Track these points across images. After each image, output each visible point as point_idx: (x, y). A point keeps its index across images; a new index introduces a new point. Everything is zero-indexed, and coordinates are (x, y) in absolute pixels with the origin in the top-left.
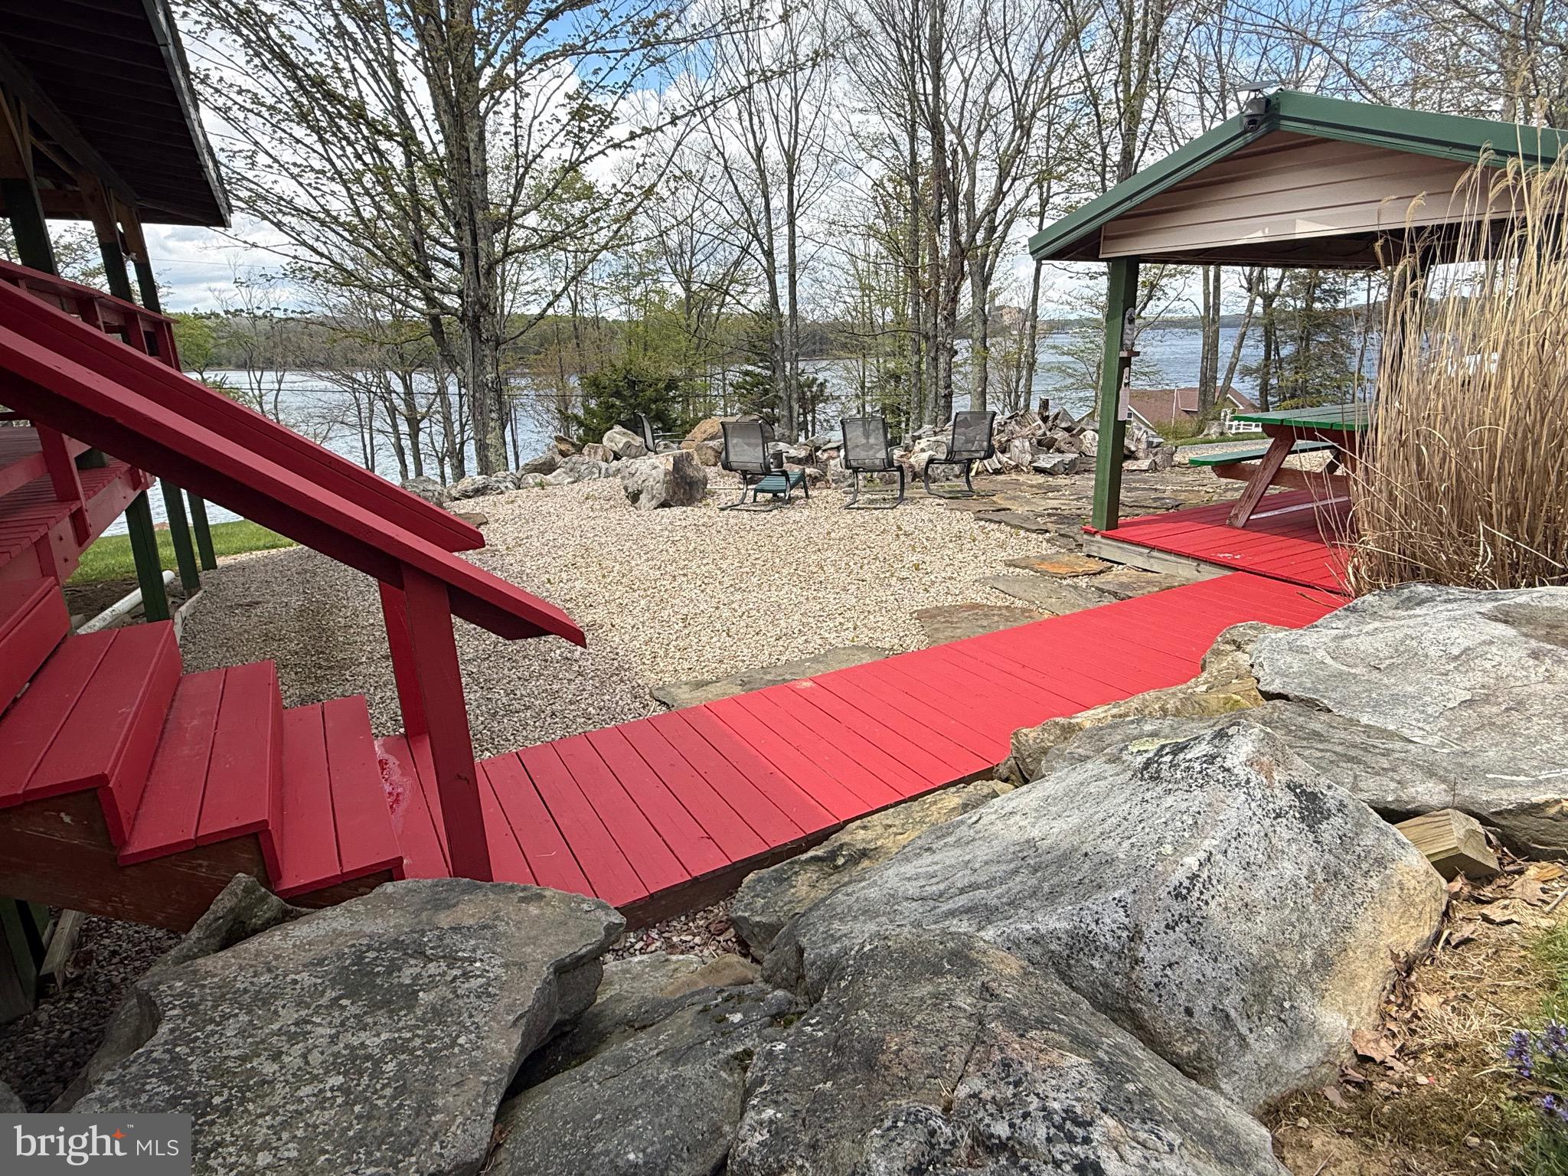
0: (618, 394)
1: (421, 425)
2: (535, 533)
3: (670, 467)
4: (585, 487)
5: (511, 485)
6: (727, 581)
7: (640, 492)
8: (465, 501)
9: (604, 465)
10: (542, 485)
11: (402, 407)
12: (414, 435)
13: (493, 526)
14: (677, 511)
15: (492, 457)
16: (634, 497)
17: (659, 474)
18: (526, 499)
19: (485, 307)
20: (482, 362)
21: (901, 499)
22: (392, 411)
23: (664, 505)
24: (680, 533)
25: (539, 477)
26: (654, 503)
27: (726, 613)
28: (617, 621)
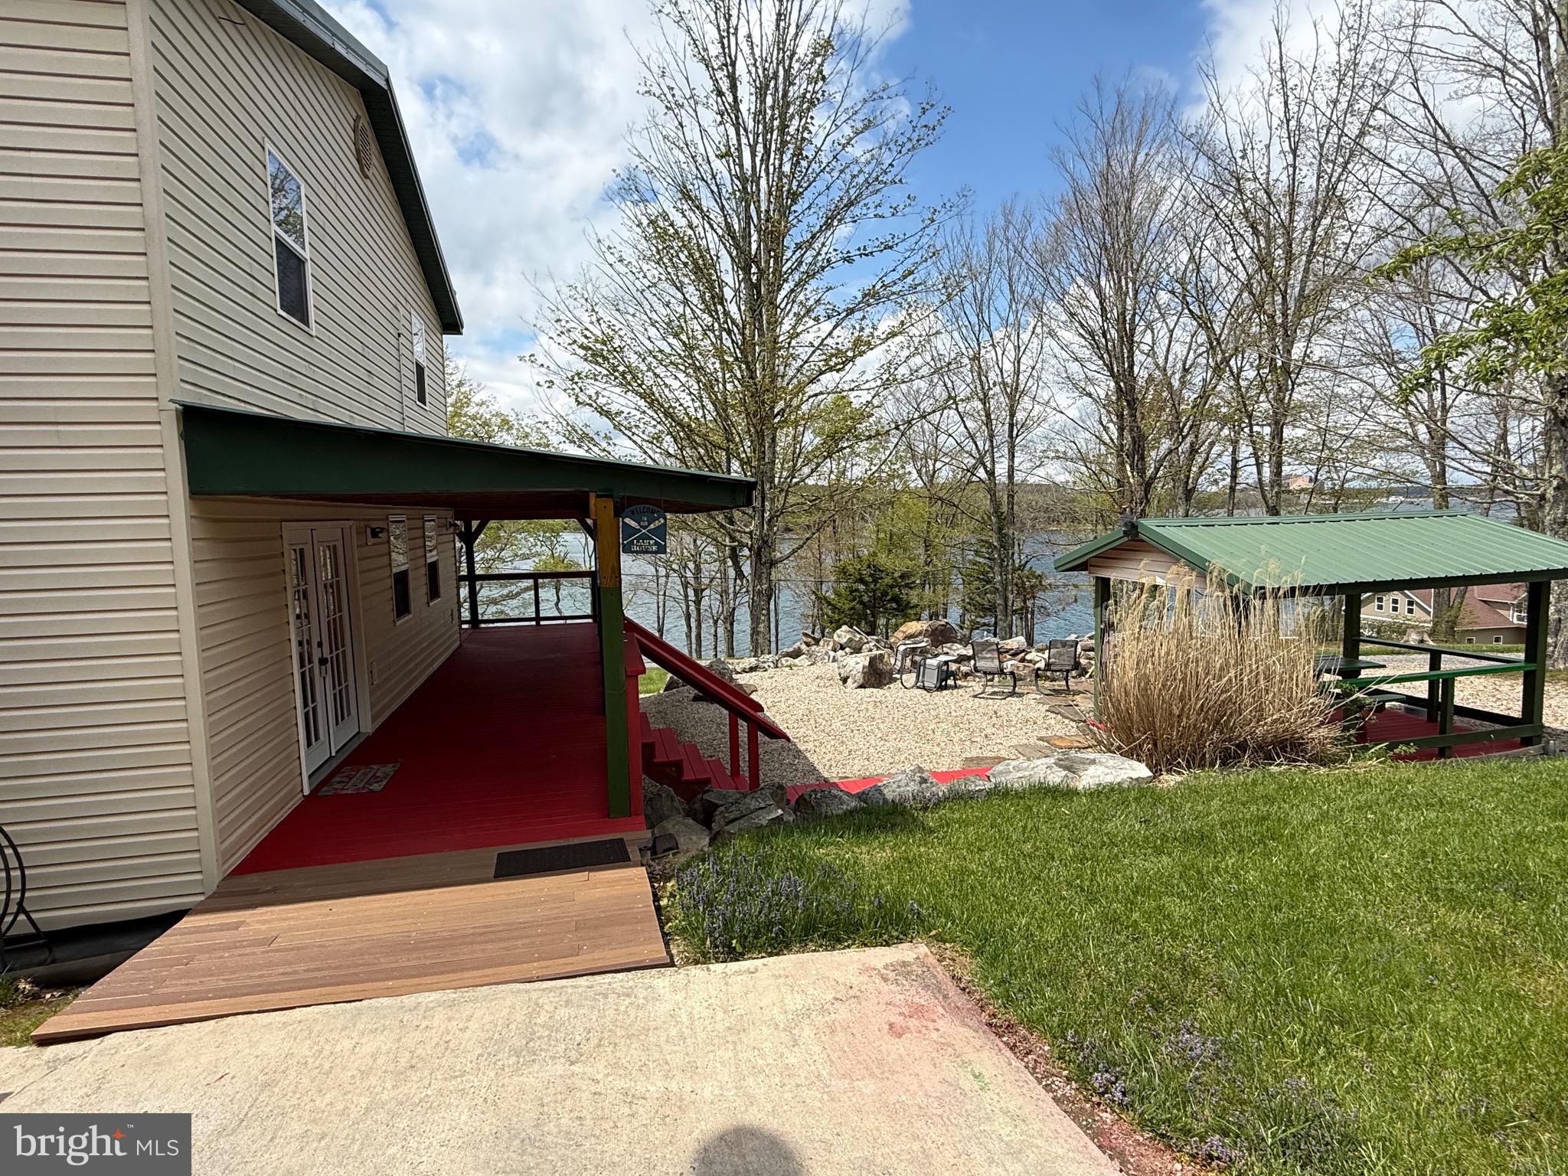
0: (861, 581)
1: (704, 594)
2: (783, 699)
3: (867, 664)
4: (818, 669)
5: (771, 665)
6: (880, 735)
7: (848, 677)
8: (744, 675)
9: (832, 654)
10: (790, 667)
11: (692, 581)
12: (698, 602)
13: (760, 693)
14: (869, 691)
15: (761, 641)
16: (845, 680)
17: (860, 668)
18: (781, 676)
19: (765, 542)
20: (760, 577)
21: (1013, 694)
22: (685, 585)
23: (861, 686)
24: (864, 706)
25: (791, 661)
26: (856, 685)
27: (872, 750)
28: (817, 750)
